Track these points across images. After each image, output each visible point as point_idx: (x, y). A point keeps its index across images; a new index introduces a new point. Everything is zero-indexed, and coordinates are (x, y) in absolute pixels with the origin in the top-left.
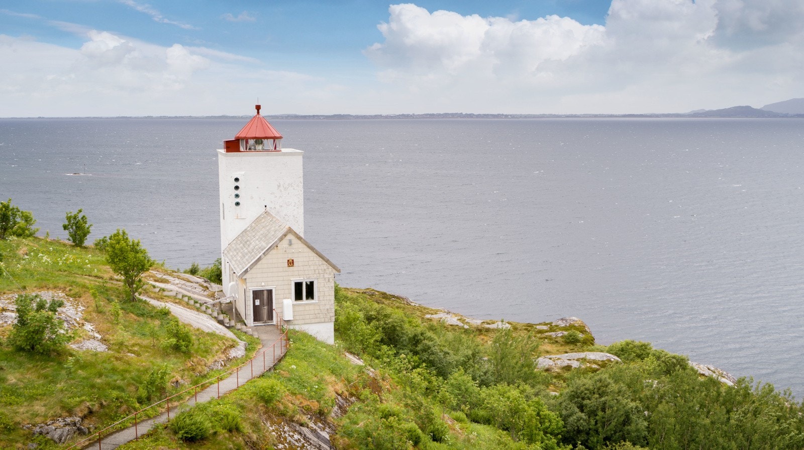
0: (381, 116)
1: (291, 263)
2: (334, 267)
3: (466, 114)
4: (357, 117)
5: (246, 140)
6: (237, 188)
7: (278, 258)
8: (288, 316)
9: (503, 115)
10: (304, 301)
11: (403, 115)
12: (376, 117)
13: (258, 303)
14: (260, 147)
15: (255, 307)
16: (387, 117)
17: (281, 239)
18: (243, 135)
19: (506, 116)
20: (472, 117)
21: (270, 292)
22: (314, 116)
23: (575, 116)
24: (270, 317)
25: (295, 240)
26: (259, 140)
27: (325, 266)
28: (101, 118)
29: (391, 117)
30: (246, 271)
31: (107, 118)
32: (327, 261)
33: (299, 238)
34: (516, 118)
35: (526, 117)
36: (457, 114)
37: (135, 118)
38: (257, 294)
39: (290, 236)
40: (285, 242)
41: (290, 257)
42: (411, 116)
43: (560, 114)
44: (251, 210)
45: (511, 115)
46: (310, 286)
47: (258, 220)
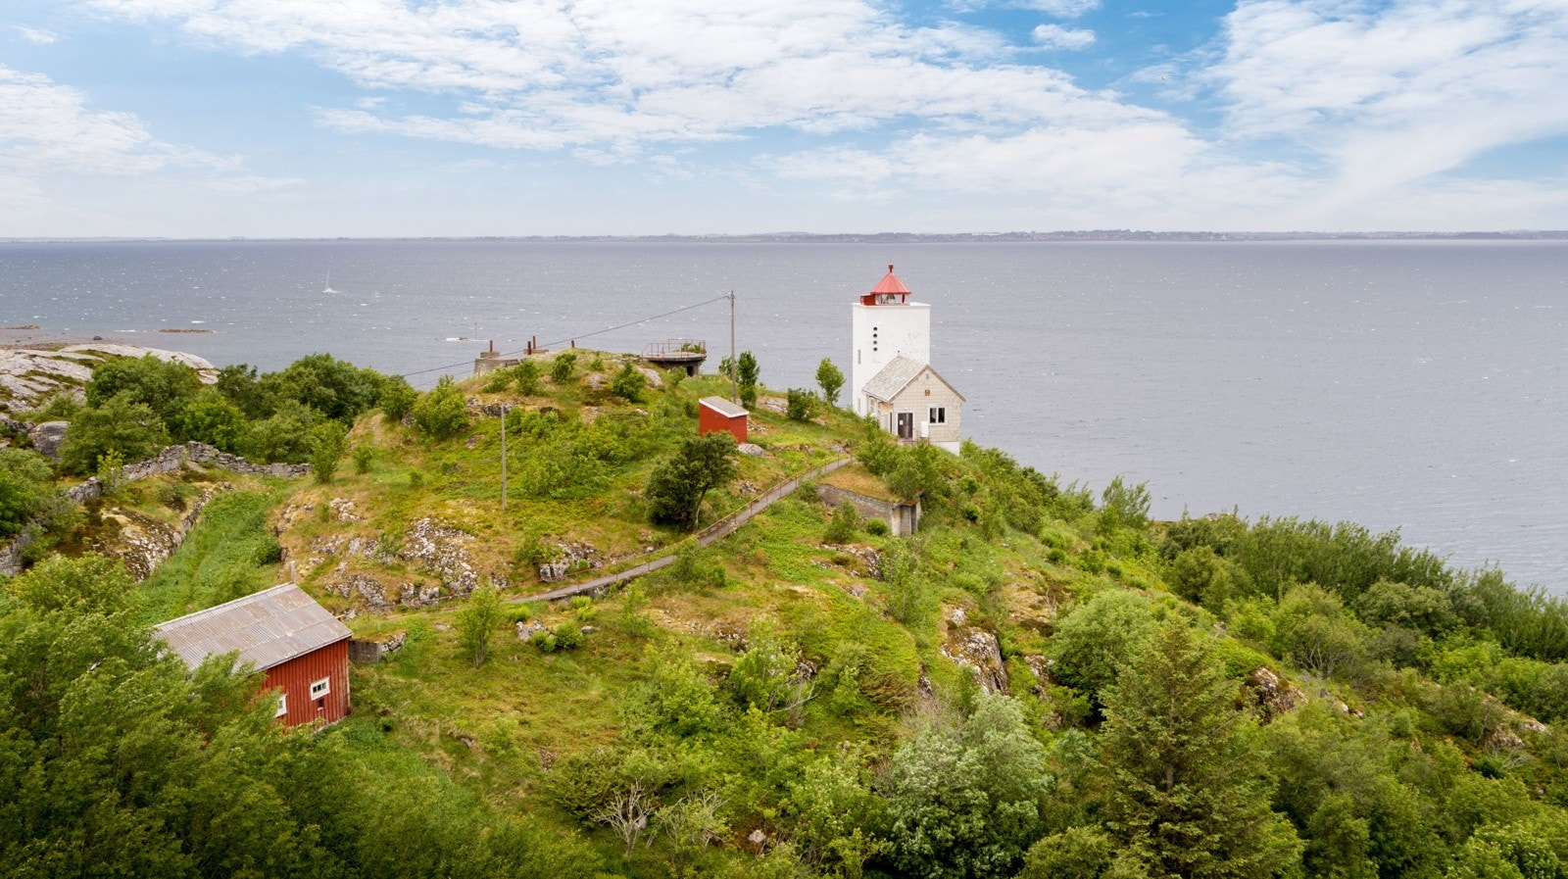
0: (969, 236)
1: (927, 393)
2: (961, 397)
3: (1138, 233)
4: (924, 238)
5: (880, 294)
6: (875, 336)
7: (918, 389)
8: (925, 434)
9: (1210, 234)
10: (937, 423)
11: (1013, 235)
12: (960, 237)
13: (901, 423)
14: (891, 301)
15: (899, 426)
16: (981, 238)
17: (921, 373)
18: (878, 291)
19: (1218, 236)
20: (1149, 239)
21: (911, 415)
22: (841, 237)
23: (1359, 236)
24: (911, 435)
25: (931, 375)
26: (891, 295)
27: (954, 396)
28: (449, 239)
29: (989, 237)
30: (894, 398)
31: (460, 240)
32: (956, 392)
33: (934, 373)
34: (1238, 240)
35: (1257, 237)
36: (1119, 231)
37: (511, 239)
38: (901, 416)
39: (928, 372)
40: (924, 376)
41: (927, 388)
42: (1029, 236)
43: (1328, 231)
44: (886, 355)
45: (1226, 234)
46: (941, 411)
47: (892, 363)
